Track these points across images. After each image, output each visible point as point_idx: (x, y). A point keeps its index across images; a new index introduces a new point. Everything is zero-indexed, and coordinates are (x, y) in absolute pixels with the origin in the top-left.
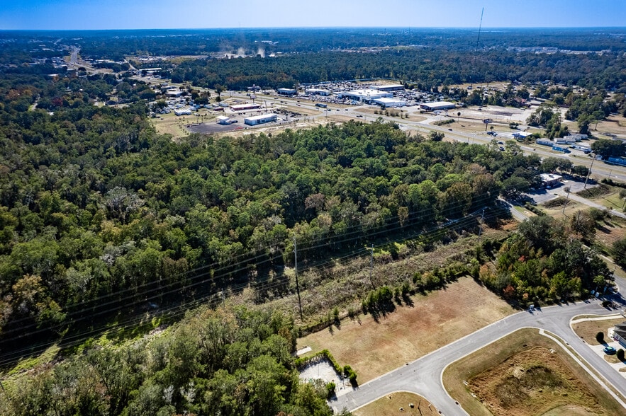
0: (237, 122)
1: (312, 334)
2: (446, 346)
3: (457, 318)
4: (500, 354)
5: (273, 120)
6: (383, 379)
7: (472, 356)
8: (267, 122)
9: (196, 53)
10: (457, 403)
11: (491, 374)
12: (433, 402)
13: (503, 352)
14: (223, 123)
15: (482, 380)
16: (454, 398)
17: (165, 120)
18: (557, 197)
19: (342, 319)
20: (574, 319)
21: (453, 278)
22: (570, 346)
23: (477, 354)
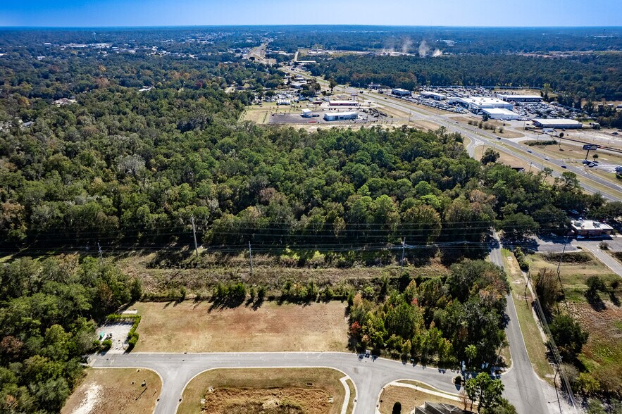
0: (318, 116)
1: (152, 303)
2: (235, 353)
3: (280, 334)
4: (273, 380)
5: (354, 117)
6: (153, 356)
7: (245, 371)
8: (346, 119)
9: (364, 49)
10: (180, 400)
11: (243, 393)
12: (164, 390)
13: (278, 380)
14: (305, 116)
15: (229, 394)
16: (183, 396)
17: (263, 107)
18: (579, 251)
19: (187, 300)
20: (398, 382)
21: (327, 298)
22: (355, 404)
23: (252, 371)
